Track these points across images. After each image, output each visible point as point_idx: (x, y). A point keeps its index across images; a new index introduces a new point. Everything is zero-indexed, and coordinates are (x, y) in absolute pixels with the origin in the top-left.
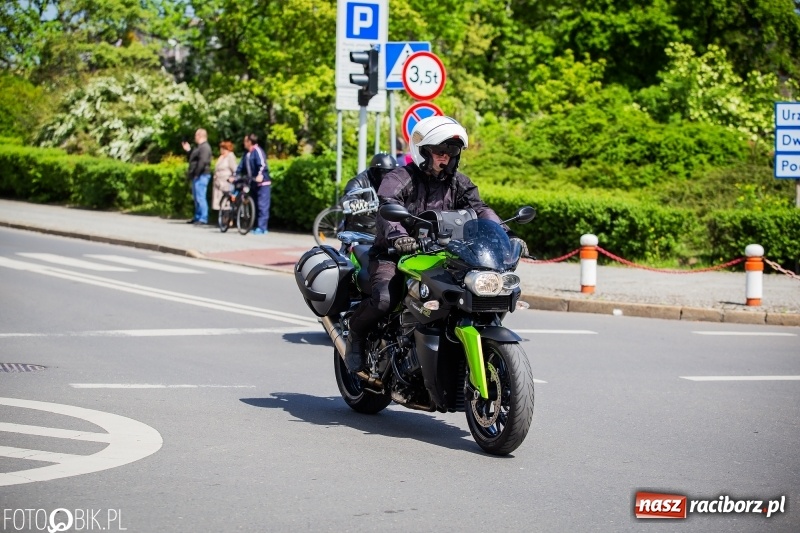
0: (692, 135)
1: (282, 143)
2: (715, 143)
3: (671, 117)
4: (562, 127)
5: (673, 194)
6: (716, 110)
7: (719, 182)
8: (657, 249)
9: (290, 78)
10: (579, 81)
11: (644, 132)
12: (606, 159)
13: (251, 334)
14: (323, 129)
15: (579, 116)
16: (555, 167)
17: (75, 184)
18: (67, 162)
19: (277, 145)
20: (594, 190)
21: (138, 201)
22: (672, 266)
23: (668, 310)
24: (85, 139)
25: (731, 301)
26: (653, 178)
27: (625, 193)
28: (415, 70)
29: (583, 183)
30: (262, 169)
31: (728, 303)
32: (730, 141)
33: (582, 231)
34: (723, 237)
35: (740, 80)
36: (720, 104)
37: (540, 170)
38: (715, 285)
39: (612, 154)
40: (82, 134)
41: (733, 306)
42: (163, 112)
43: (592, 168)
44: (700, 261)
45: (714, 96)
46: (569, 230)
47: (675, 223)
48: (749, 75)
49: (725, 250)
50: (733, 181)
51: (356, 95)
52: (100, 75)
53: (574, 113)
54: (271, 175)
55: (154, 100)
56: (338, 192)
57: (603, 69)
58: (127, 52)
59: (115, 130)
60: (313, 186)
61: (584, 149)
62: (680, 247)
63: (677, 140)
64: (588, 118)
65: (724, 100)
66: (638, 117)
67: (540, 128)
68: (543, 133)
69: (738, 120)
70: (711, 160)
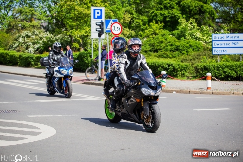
0: (188, 43)
1: (76, 48)
2: (194, 45)
3: (181, 39)
4: (152, 42)
5: (184, 59)
6: (193, 36)
7: (196, 56)
8: (180, 74)
9: (77, 30)
10: (157, 29)
11: (175, 43)
12: (165, 50)
13: (74, 101)
14: (86, 44)
15: (157, 39)
16: (151, 53)
17: (19, 60)
18: (17, 54)
19: (74, 48)
20: (162, 59)
21: (37, 65)
22: (185, 79)
23: (186, 91)
24: (21, 48)
25: (203, 88)
26: (178, 55)
27: (171, 60)
28: (114, 27)
29: (159, 57)
30: (71, 55)
31: (202, 89)
32: (198, 45)
33: (160, 70)
34: (199, 71)
35: (199, 28)
36: (194, 35)
37: (147, 54)
38: (198, 84)
39: (167, 49)
40: (21, 47)
41: (204, 90)
42: (42, 40)
43: (161, 53)
44: (193, 78)
45: (193, 33)
46: (156, 70)
47: (185, 67)
48: (201, 27)
49: (199, 74)
50: (200, 55)
51: (98, 34)
52: (25, 30)
53: (156, 38)
54: (74, 57)
55: (40, 37)
56: (92, 61)
57: (163, 26)
58: (32, 24)
59: (30, 45)
60: (85, 59)
61: (158, 48)
62: (187, 74)
63: (184, 45)
64: (159, 39)
65: (195, 33)
66: (173, 39)
67: (146, 42)
68: (147, 44)
69: (200, 39)
70: (193, 50)
